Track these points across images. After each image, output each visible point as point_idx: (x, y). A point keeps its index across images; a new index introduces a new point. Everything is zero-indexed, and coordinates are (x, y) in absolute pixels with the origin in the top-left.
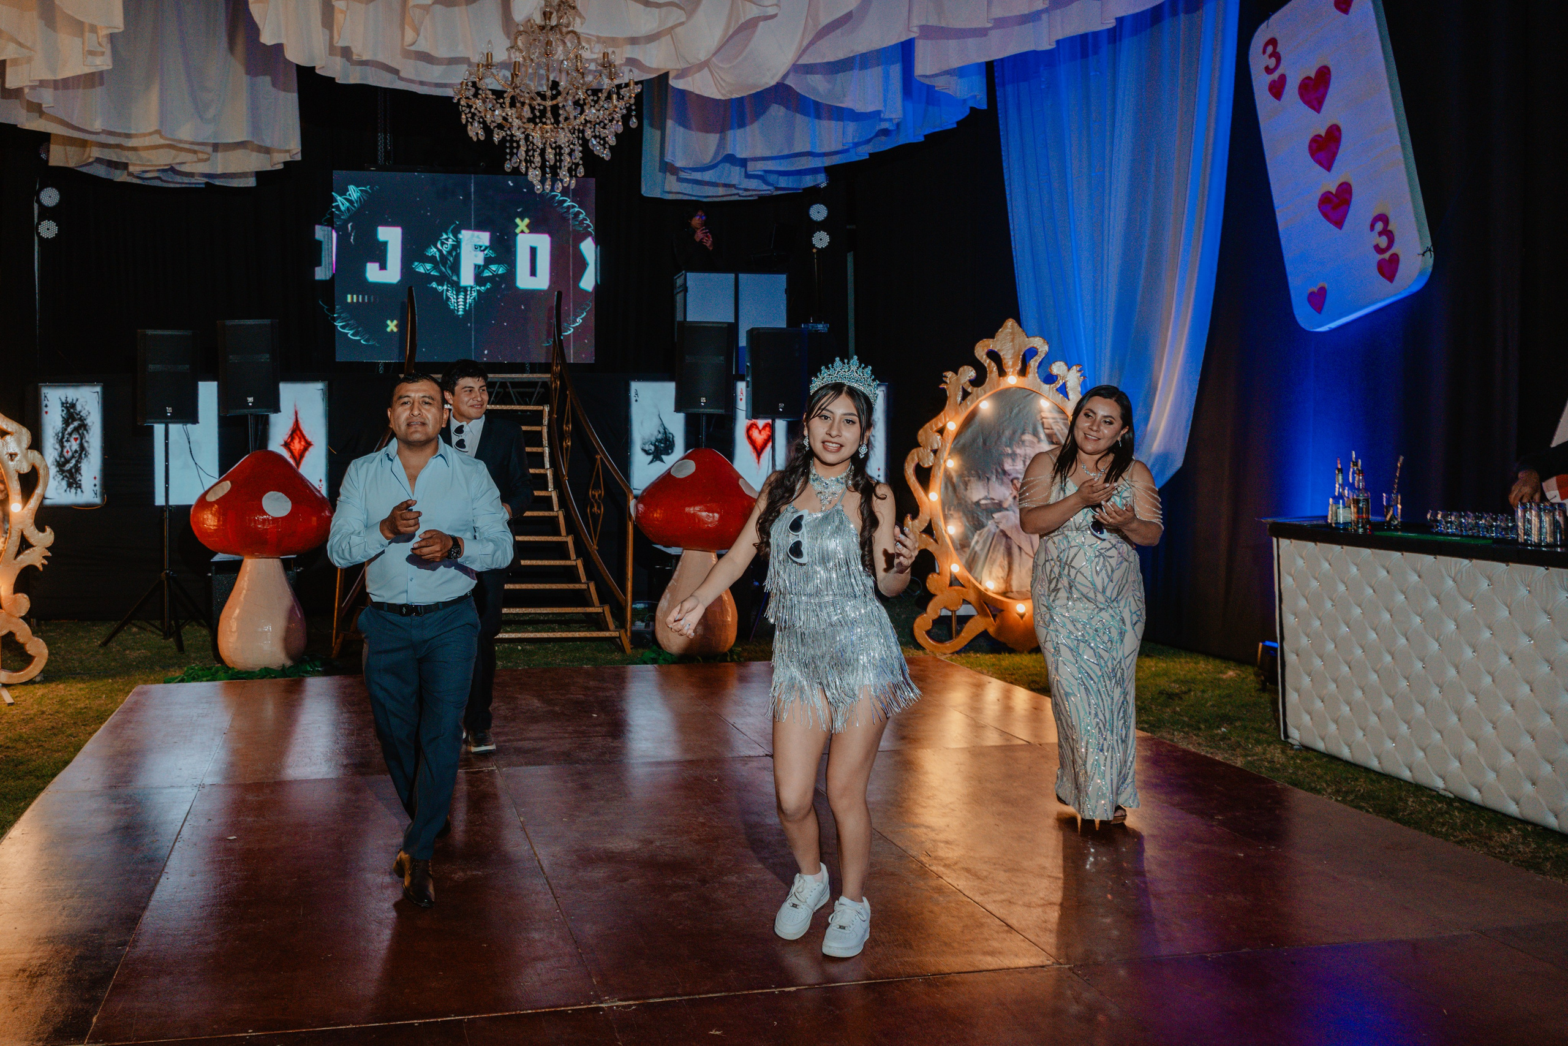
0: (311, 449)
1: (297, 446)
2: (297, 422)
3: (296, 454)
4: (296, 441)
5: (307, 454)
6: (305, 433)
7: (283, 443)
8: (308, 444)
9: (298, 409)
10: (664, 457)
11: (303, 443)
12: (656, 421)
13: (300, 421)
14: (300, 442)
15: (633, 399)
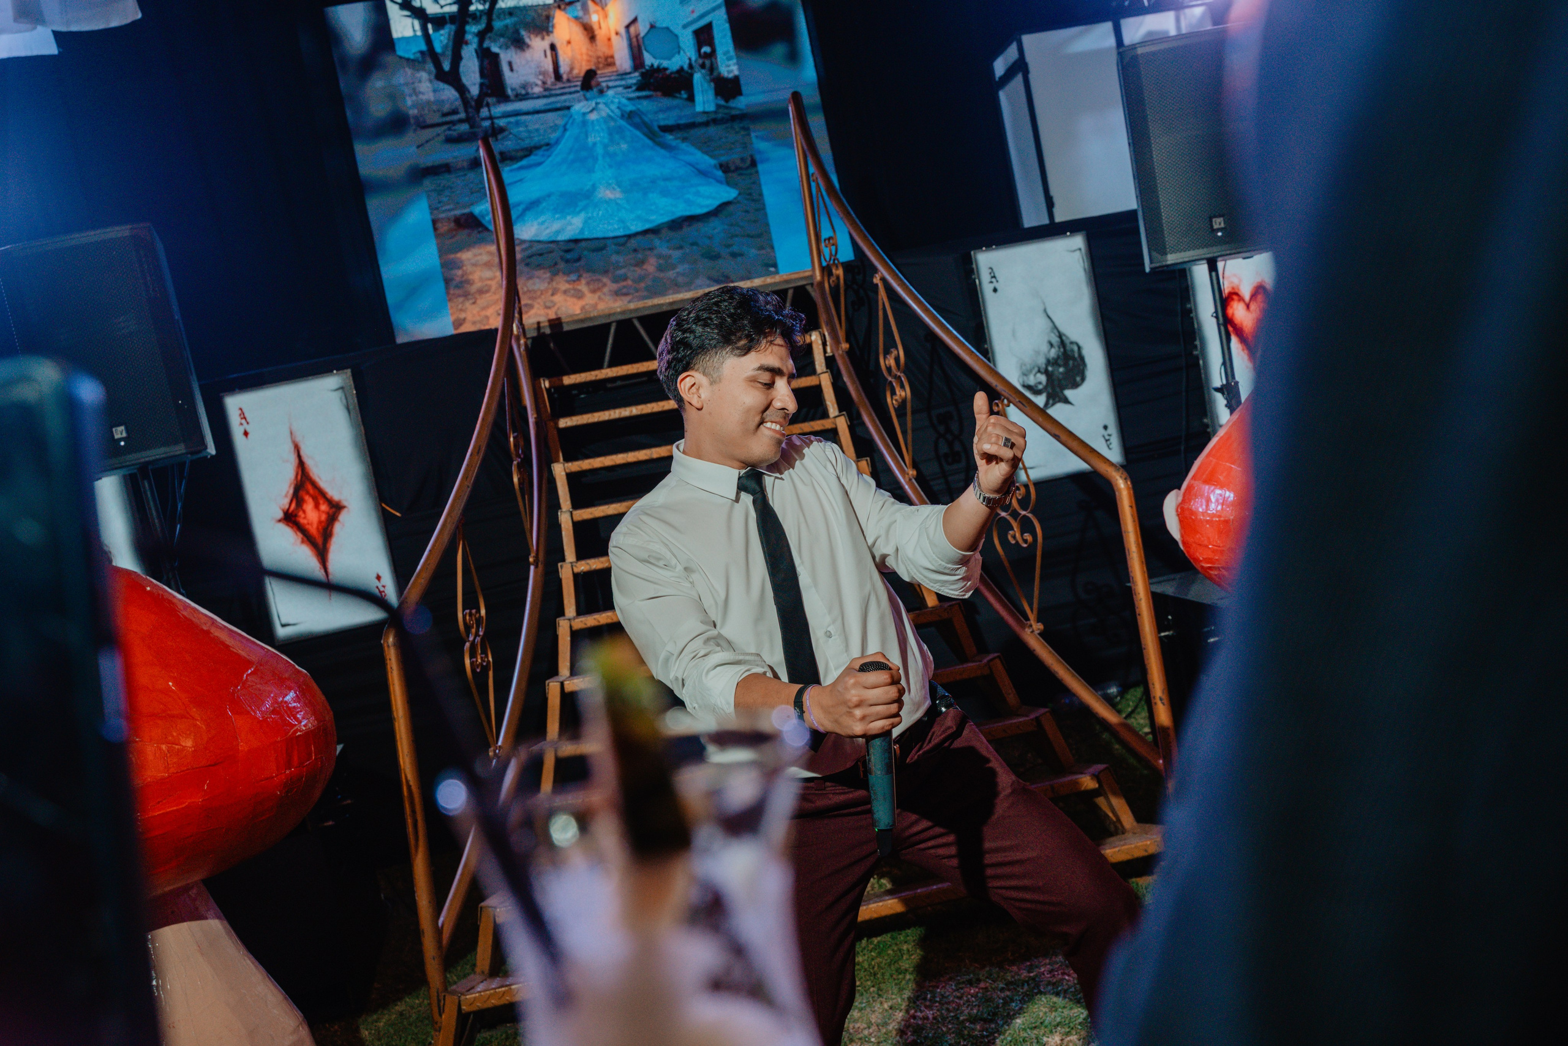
0: (343, 516)
1: (311, 515)
2: (301, 465)
3: (313, 530)
4: (309, 506)
5: (337, 528)
6: (323, 485)
7: (280, 515)
8: (336, 508)
9: (299, 439)
10: (1069, 393)
11: (324, 507)
12: (1042, 323)
13: (309, 462)
14: (317, 506)
15: (987, 288)
